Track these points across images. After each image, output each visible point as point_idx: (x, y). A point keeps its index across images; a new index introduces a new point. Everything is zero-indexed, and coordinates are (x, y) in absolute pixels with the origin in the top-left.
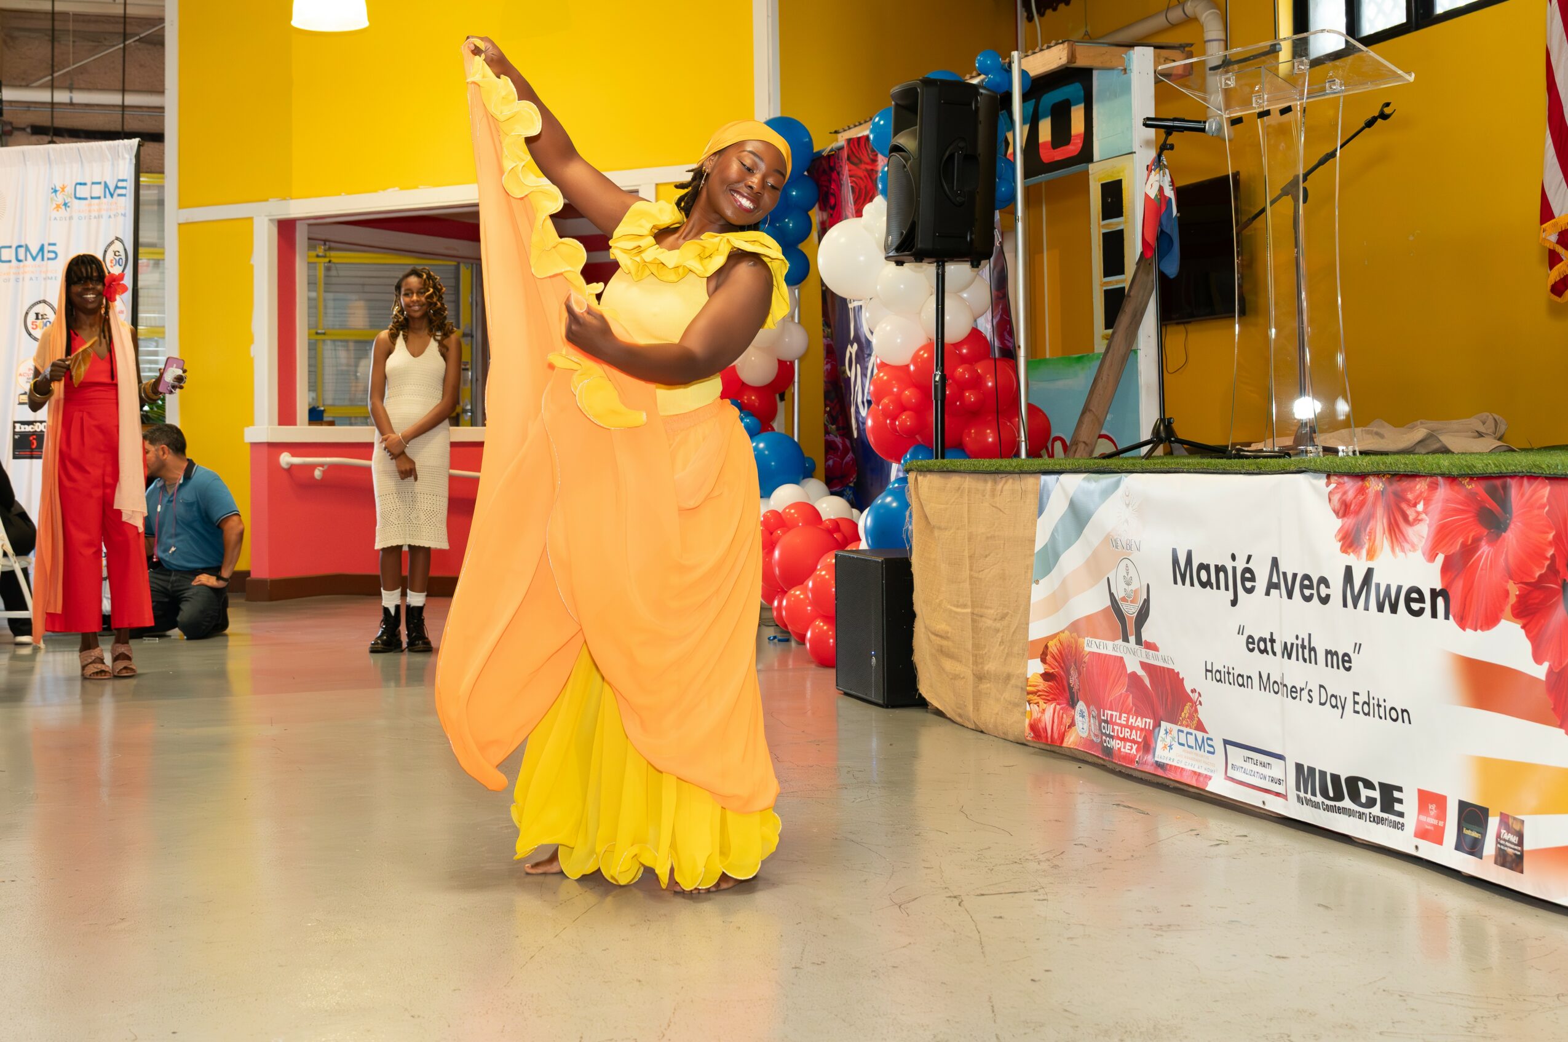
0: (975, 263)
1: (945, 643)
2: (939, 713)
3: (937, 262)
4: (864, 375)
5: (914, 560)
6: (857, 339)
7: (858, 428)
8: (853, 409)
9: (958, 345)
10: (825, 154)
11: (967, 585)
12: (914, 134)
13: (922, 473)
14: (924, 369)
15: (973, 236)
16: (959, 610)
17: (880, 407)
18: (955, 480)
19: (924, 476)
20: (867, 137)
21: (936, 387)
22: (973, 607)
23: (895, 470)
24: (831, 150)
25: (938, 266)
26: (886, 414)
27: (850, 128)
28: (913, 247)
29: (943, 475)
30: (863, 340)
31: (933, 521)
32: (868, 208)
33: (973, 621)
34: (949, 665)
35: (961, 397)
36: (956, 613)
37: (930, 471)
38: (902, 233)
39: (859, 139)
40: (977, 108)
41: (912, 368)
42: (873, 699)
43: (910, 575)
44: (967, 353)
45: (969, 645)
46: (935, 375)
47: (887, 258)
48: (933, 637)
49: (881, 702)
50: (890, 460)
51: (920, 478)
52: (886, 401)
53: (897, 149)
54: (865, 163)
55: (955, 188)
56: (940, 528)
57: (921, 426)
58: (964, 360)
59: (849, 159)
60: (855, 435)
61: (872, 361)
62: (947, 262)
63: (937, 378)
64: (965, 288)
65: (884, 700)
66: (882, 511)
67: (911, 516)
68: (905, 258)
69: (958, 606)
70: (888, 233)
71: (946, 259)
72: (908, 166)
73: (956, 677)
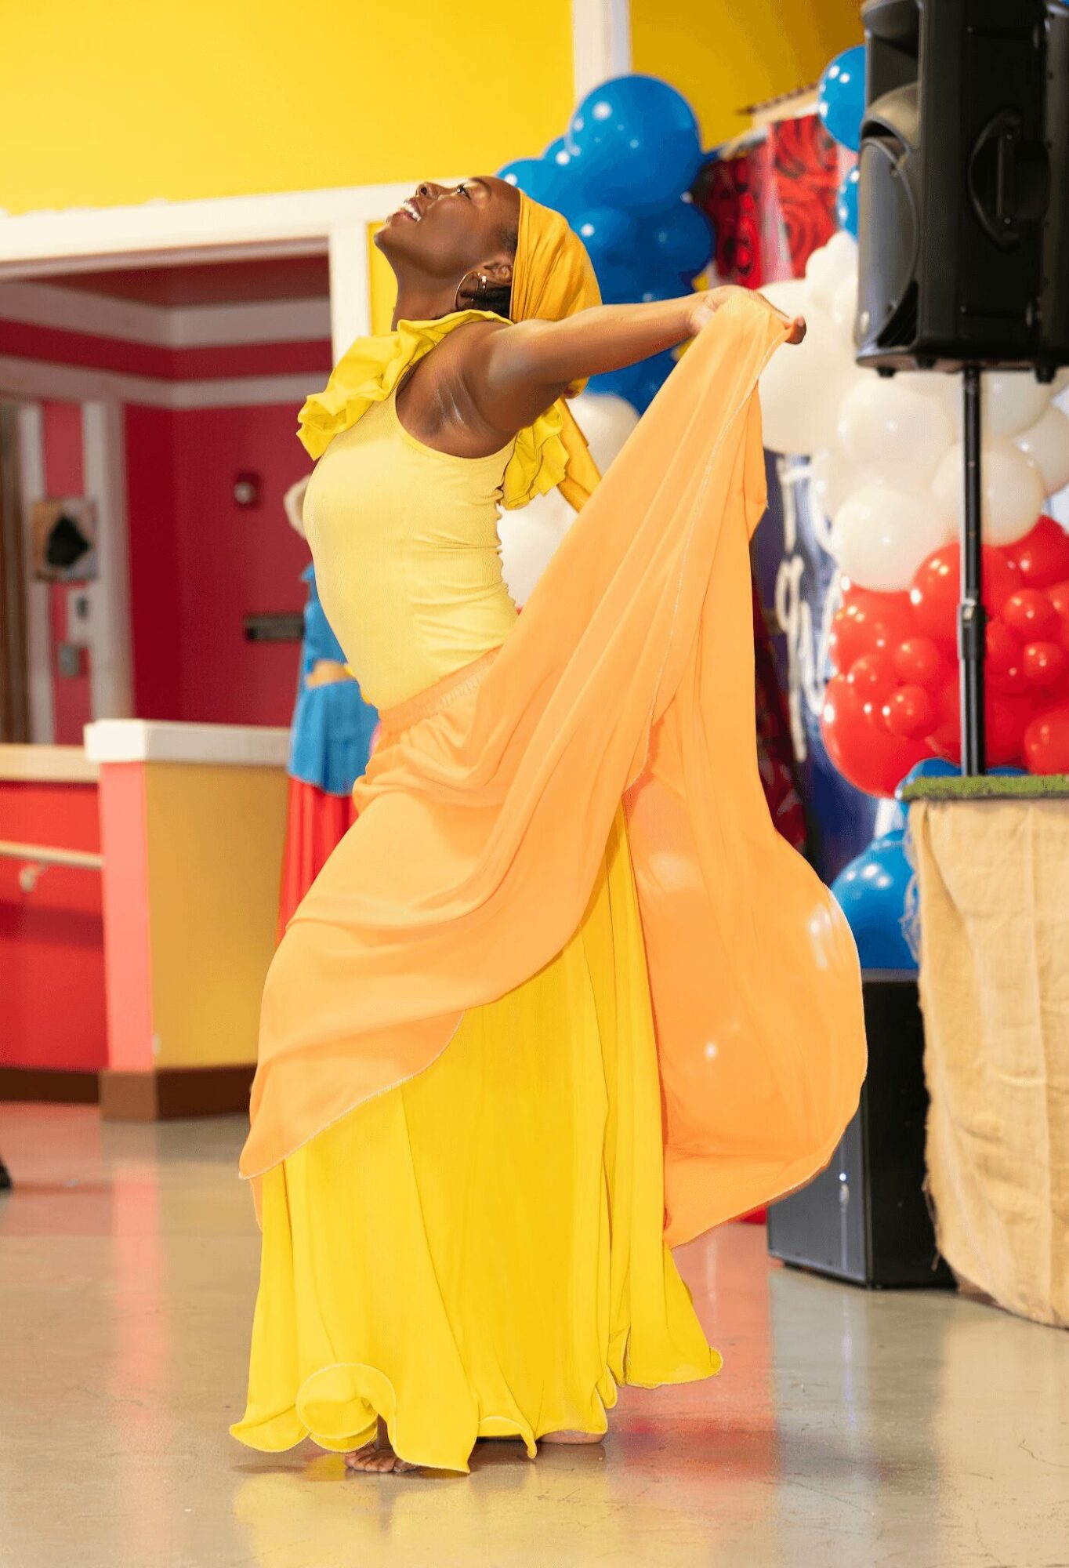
0: (1044, 373)
1: (991, 1149)
2: (984, 1299)
3: (965, 369)
4: (817, 624)
5: (926, 983)
6: (801, 548)
7: (808, 741)
8: (794, 701)
9: (1011, 551)
10: (726, 154)
11: (1036, 1031)
12: (911, 98)
13: (939, 804)
14: (941, 596)
15: (1040, 315)
16: (1021, 1081)
17: (851, 678)
18: (1007, 813)
19: (943, 809)
20: (815, 119)
21: (966, 632)
22: (1051, 1070)
23: (886, 813)
24: (741, 147)
25: (967, 379)
26: (864, 690)
27: (778, 101)
28: (913, 336)
29: (982, 805)
30: (813, 550)
31: (961, 903)
32: (818, 261)
33: (1051, 1102)
34: (1001, 1194)
35: (1019, 658)
36: (1016, 1089)
37: (954, 798)
38: (890, 308)
39: (797, 123)
40: (1043, 45)
41: (916, 597)
42: (843, 1270)
43: (917, 1017)
44: (1032, 568)
45: (1043, 1152)
46: (964, 608)
47: (862, 361)
48: (967, 1139)
49: (860, 1277)
50: (872, 794)
51: (934, 814)
52: (862, 664)
53: (876, 130)
54: (813, 174)
55: (999, 212)
56: (977, 916)
57: (936, 717)
58: (1026, 581)
59: (778, 163)
60: (801, 753)
61: (834, 595)
62: (985, 369)
63: (969, 614)
64: (1025, 428)
65: (867, 1273)
66: (858, 895)
67: (915, 892)
68: (899, 358)
69: (1018, 1074)
70: (861, 308)
71: (983, 363)
72: (900, 165)
73: (1014, 1219)
